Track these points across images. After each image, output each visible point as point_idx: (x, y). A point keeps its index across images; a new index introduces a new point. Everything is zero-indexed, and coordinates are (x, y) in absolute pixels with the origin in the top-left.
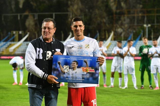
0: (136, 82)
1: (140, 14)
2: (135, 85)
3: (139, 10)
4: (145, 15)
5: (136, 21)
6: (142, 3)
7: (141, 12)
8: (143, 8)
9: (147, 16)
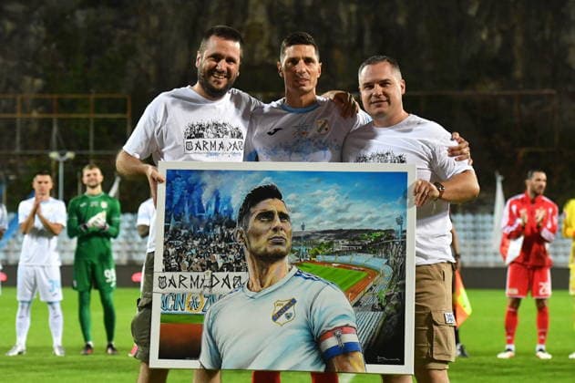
0: (60, 332)
1: (35, 114)
2: (57, 341)
3: (30, 96)
4: (55, 117)
5: (18, 139)
6: (41, 71)
7: (38, 103)
8: (44, 90)
9: (61, 121)
